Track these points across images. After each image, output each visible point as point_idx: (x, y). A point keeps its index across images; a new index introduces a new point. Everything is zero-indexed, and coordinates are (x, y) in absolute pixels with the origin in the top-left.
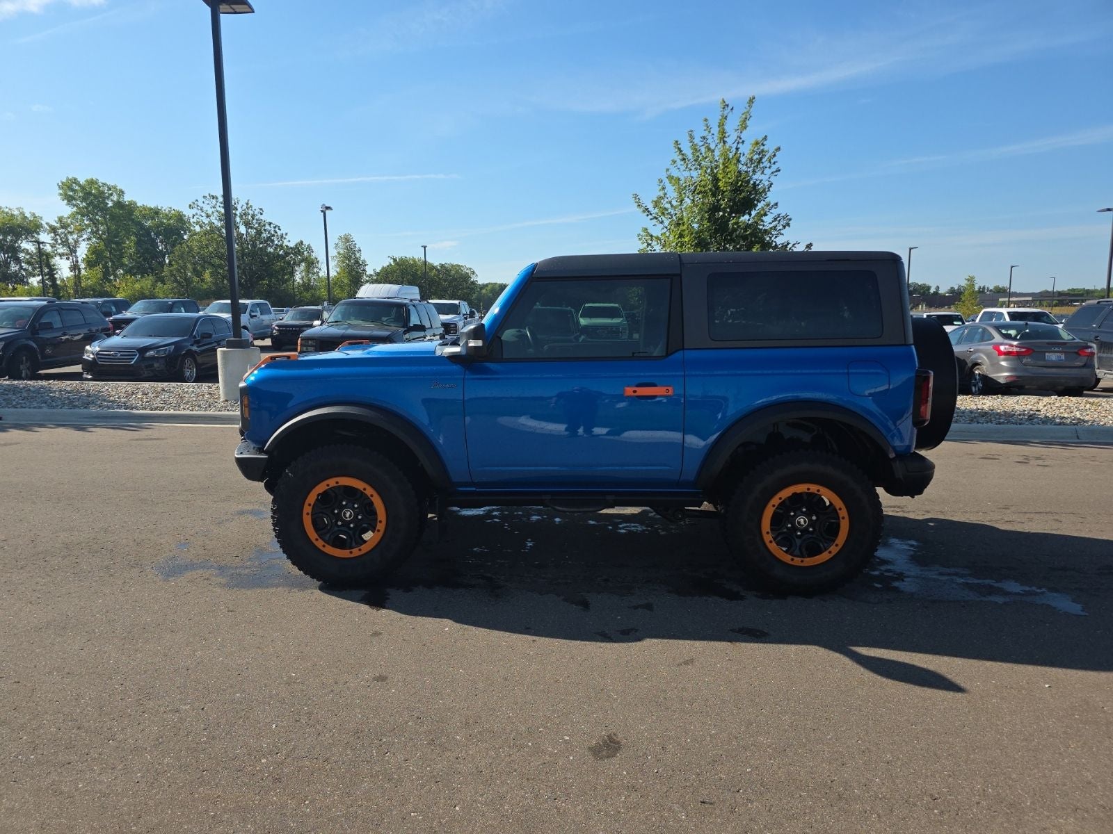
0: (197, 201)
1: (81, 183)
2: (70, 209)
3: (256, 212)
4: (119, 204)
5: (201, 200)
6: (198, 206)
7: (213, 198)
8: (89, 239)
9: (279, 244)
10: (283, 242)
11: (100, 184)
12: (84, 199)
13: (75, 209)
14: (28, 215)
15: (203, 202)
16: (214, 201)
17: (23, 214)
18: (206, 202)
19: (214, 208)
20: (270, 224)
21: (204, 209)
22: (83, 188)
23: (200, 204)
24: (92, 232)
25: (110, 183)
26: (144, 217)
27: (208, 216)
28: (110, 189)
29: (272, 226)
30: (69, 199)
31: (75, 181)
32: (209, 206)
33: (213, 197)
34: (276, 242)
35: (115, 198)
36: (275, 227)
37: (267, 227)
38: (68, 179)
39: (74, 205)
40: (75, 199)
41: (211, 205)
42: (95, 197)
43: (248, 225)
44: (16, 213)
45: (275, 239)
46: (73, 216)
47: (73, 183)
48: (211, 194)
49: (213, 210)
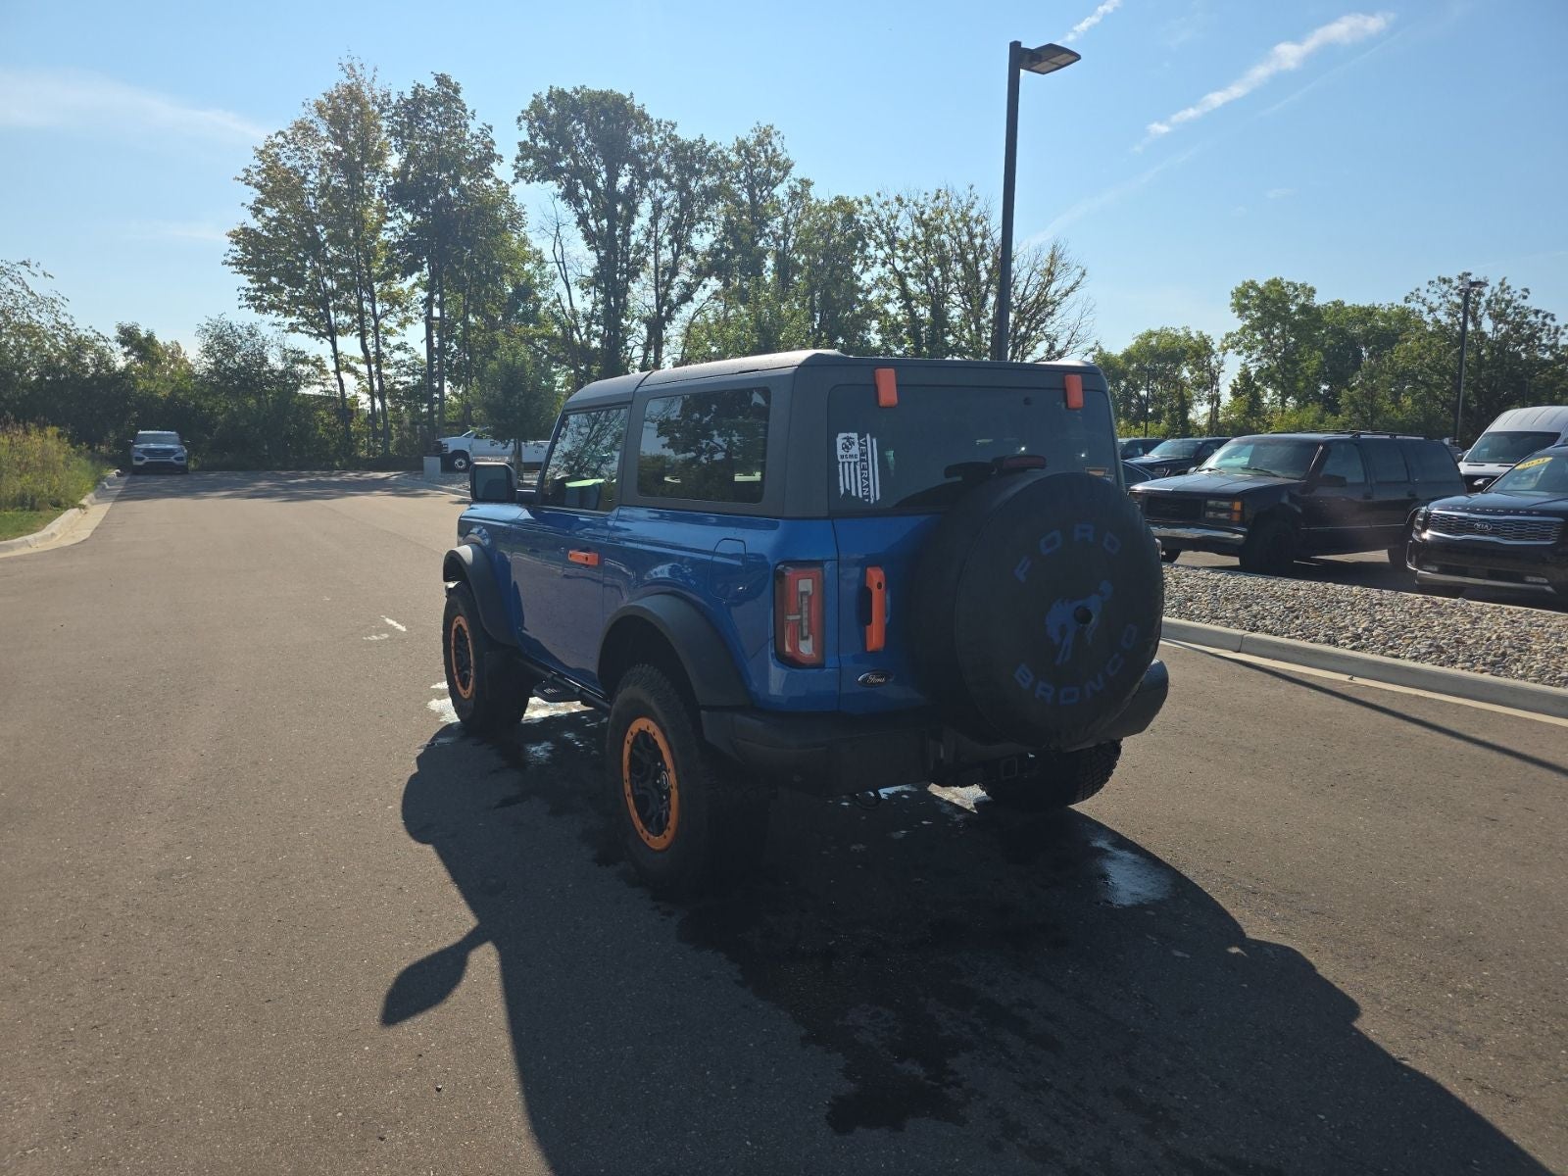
0: (1418, 289)
1: (1260, 286)
2: (1241, 322)
3: (1516, 296)
4: (1304, 309)
5: (1425, 286)
6: (1418, 297)
7: (1444, 283)
8: (1258, 360)
9: (1551, 343)
10: (1558, 340)
11: (1285, 285)
12: (1258, 307)
13: (1247, 322)
14: (1194, 335)
15: (1428, 291)
16: (1445, 287)
17: (1188, 334)
18: (1432, 290)
19: (1443, 297)
20: (1537, 312)
21: (1428, 301)
22: (1261, 292)
23: (1423, 294)
24: (1263, 351)
25: (1298, 282)
26: (1349, 320)
27: (1431, 310)
28: (1296, 289)
29: (1540, 315)
30: (1241, 309)
31: (1253, 285)
32: (1437, 295)
33: (1444, 281)
34: (1544, 341)
35: (1302, 300)
36: (1545, 317)
37: (1532, 318)
38: (1244, 284)
39: (1247, 317)
40: (1248, 309)
41: (1440, 293)
42: (1275, 303)
43: (1499, 317)
44: (1182, 333)
45: (1544, 337)
46: (1243, 331)
47: (1250, 287)
48: (1442, 276)
49: (1442, 300)
